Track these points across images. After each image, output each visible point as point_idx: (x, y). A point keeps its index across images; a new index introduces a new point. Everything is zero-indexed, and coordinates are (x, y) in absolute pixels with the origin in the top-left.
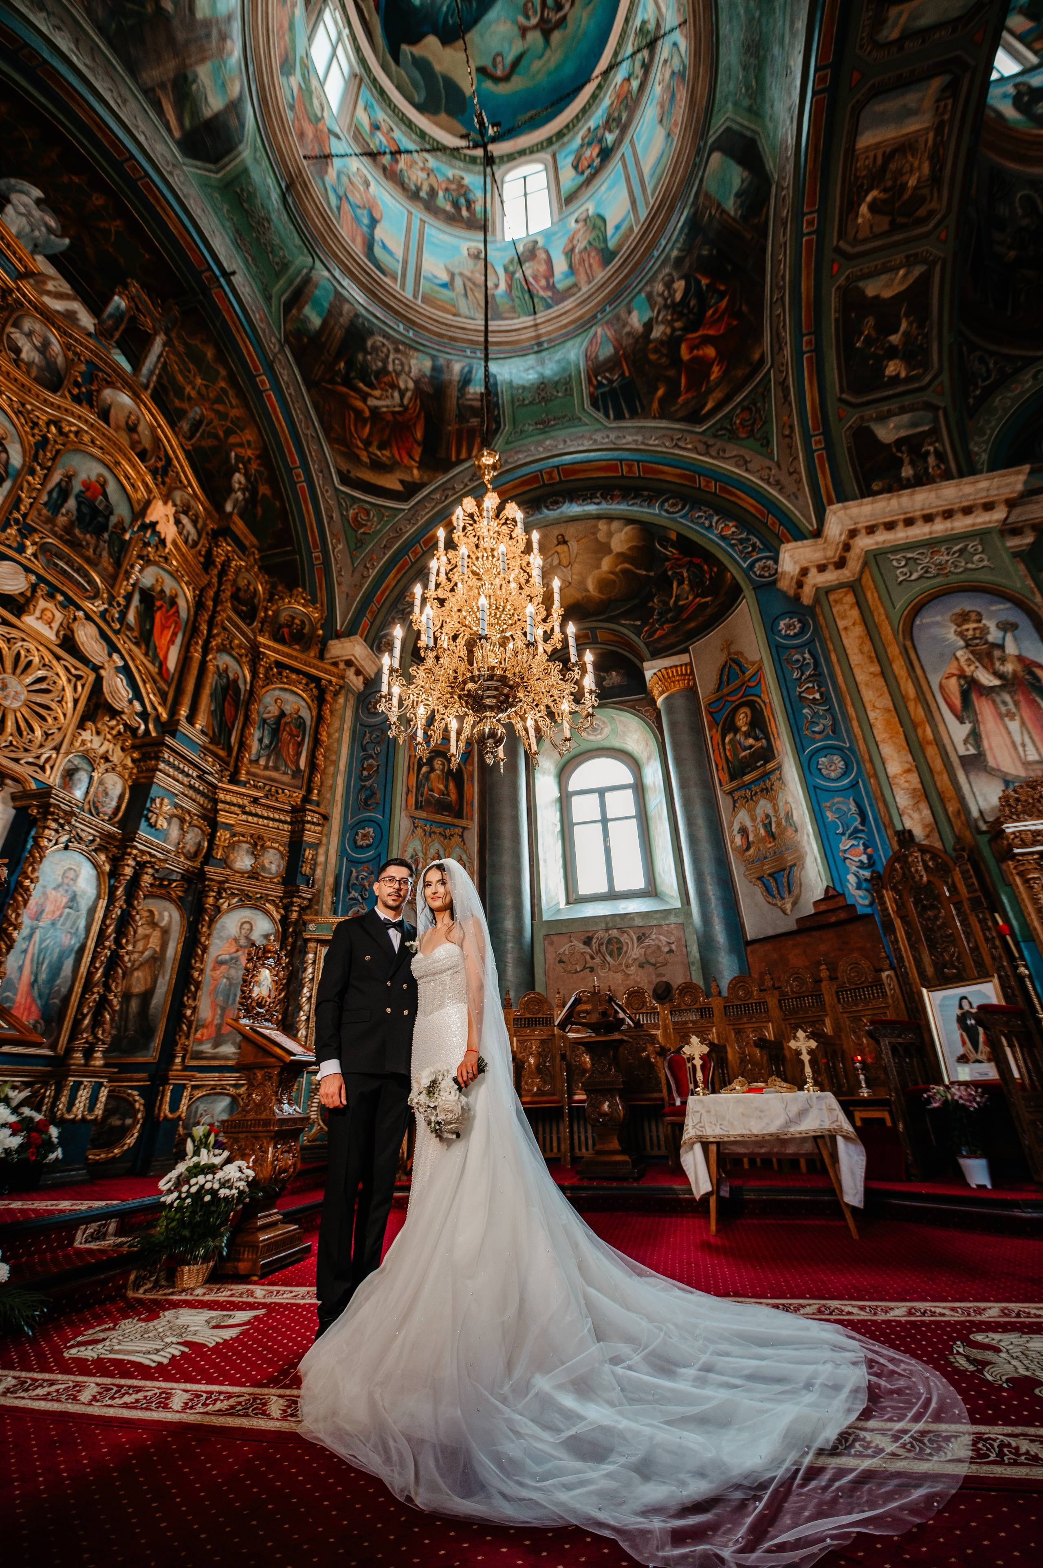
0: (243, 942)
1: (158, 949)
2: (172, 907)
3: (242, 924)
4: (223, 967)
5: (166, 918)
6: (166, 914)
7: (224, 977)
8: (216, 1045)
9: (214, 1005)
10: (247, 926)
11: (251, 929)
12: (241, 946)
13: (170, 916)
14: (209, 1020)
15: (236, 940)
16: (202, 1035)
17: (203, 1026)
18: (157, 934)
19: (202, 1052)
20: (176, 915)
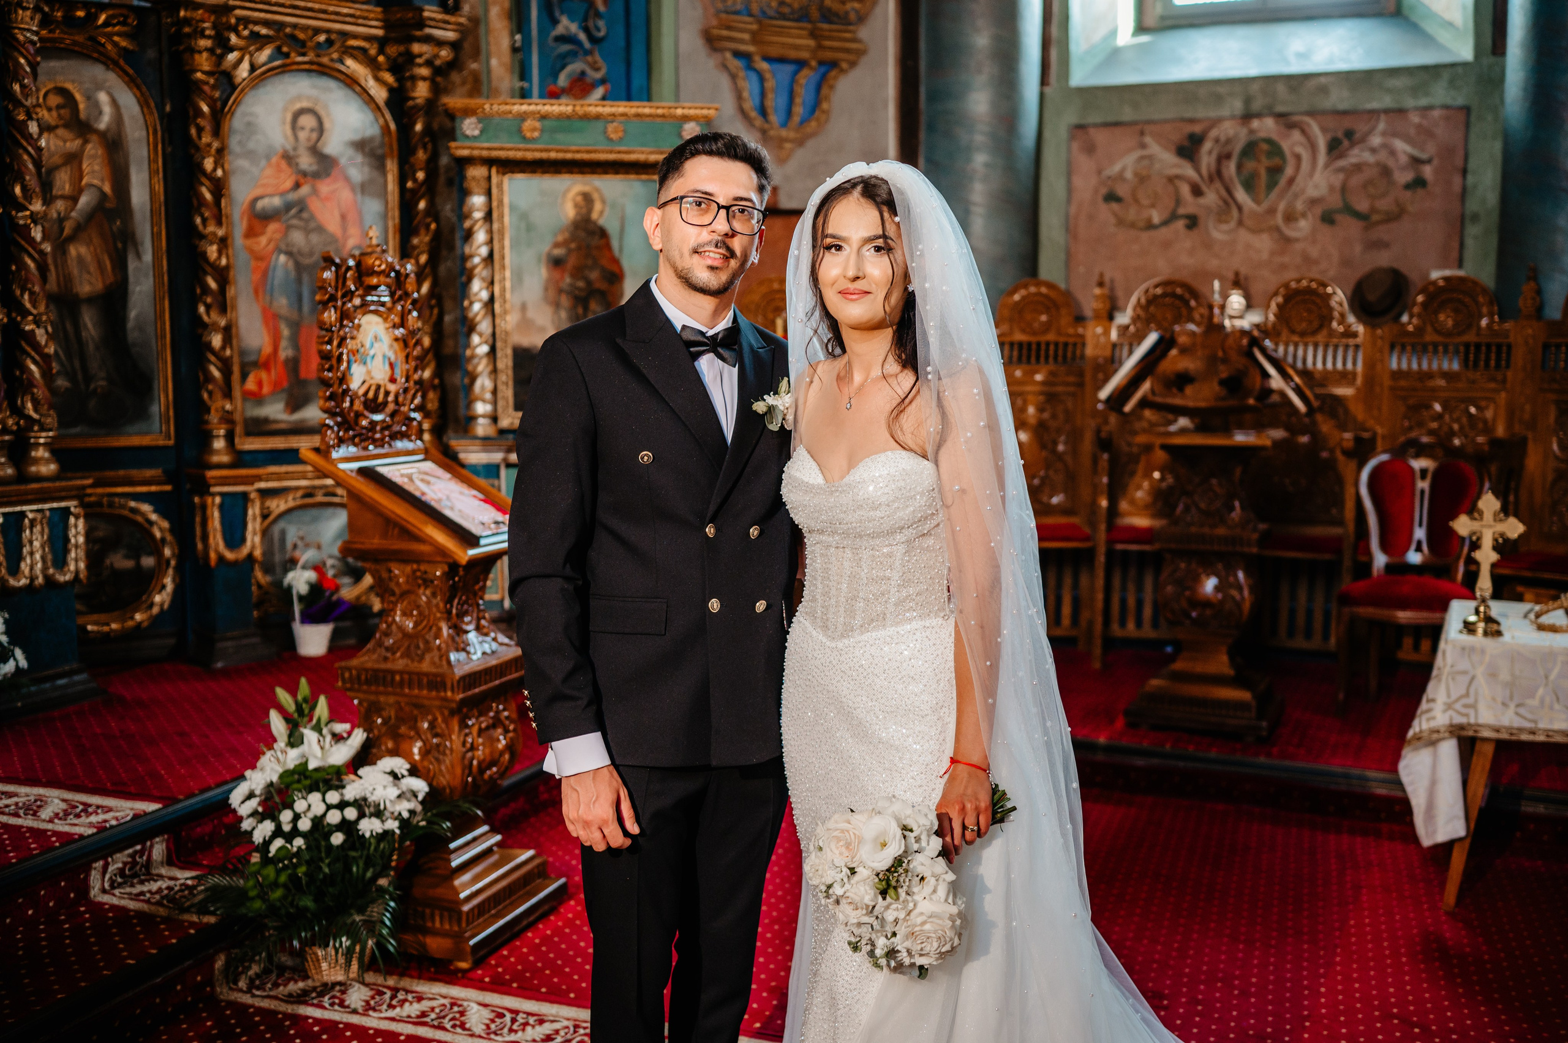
0: (306, 162)
1: (107, 188)
2: (112, 78)
3: (297, 115)
4: (273, 227)
5: (107, 110)
6: (103, 97)
7: (280, 251)
8: (295, 404)
9: (271, 318)
10: (307, 121)
11: (320, 129)
12: (304, 174)
13: (114, 103)
14: (268, 350)
15: (288, 158)
16: (260, 384)
17: (255, 364)
18: (93, 150)
19: (266, 421)
20: (129, 101)
